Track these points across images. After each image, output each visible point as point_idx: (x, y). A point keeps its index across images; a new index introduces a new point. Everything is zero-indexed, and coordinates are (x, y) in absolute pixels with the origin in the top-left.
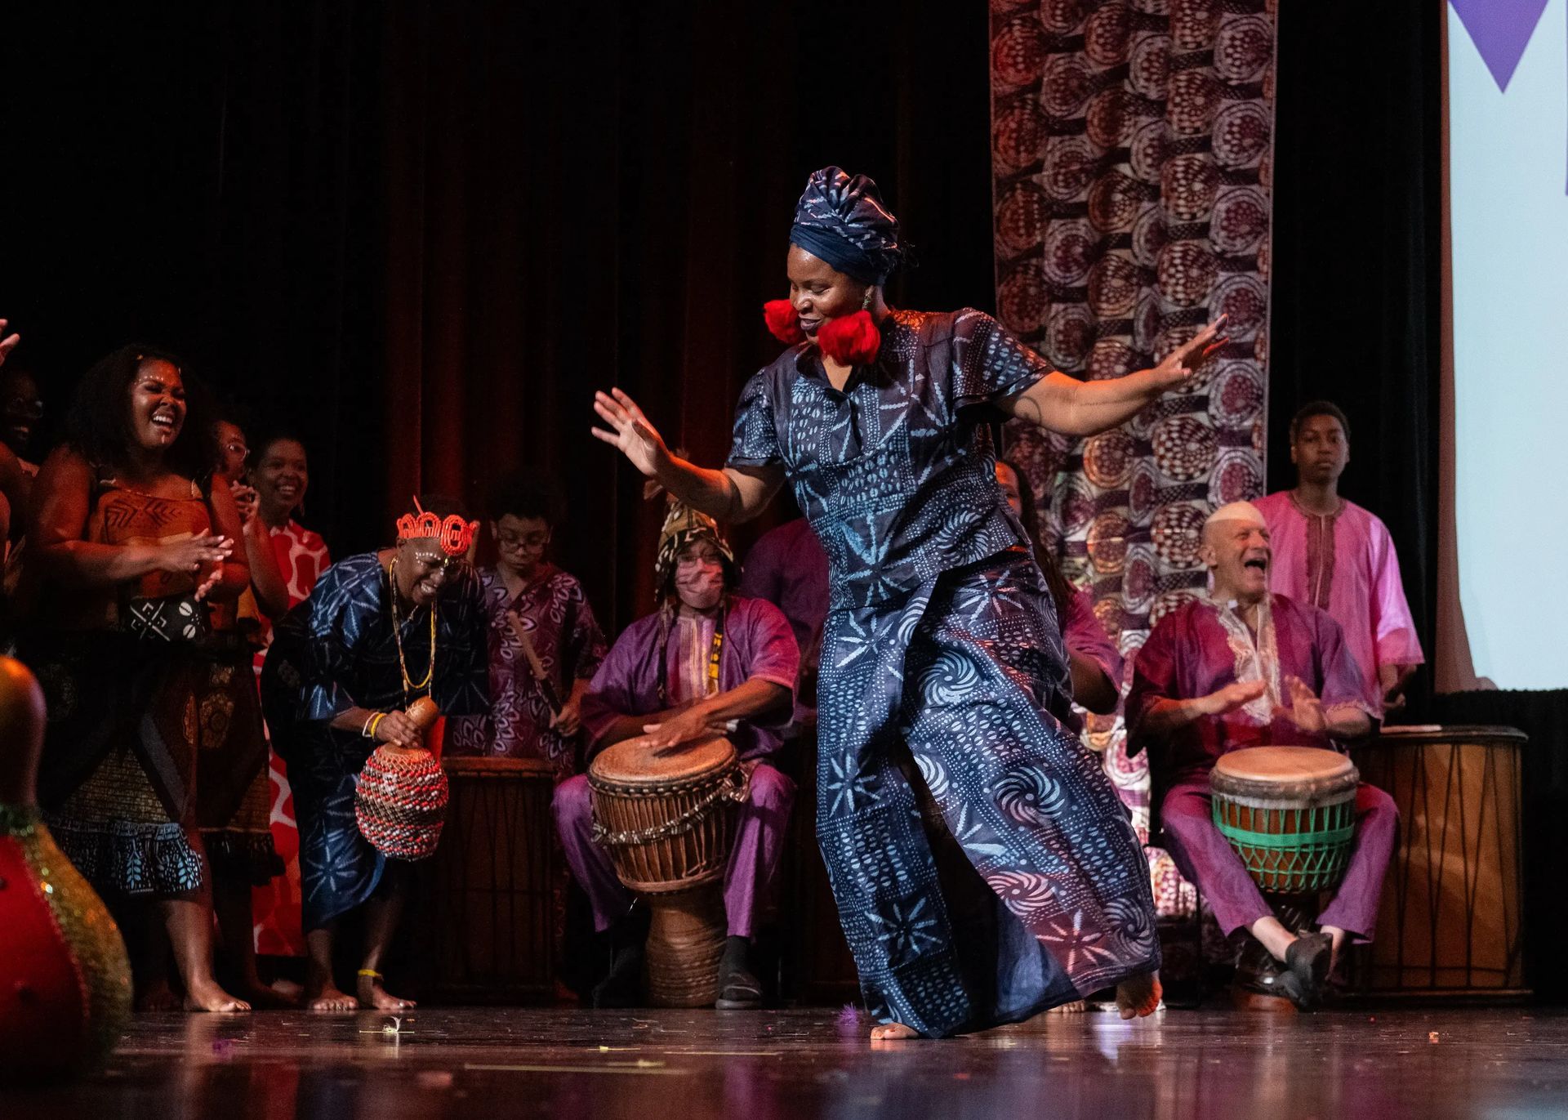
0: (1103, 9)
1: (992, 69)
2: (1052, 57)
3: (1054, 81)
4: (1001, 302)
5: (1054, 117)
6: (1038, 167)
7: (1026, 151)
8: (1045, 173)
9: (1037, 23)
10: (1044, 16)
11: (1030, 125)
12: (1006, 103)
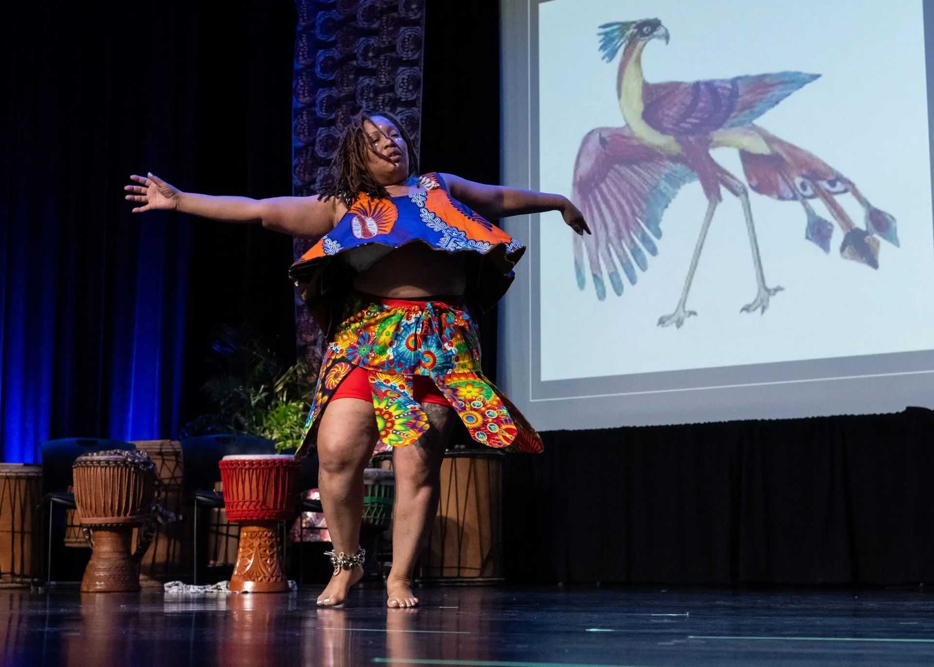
0: (344, 106)
1: (293, 135)
2: (320, 129)
3: (320, 141)
4: (296, 245)
5: (321, 157)
6: (313, 182)
7: (308, 174)
8: (316, 184)
9: (314, 113)
10: (317, 109)
11: (310, 162)
12: (299, 151)
